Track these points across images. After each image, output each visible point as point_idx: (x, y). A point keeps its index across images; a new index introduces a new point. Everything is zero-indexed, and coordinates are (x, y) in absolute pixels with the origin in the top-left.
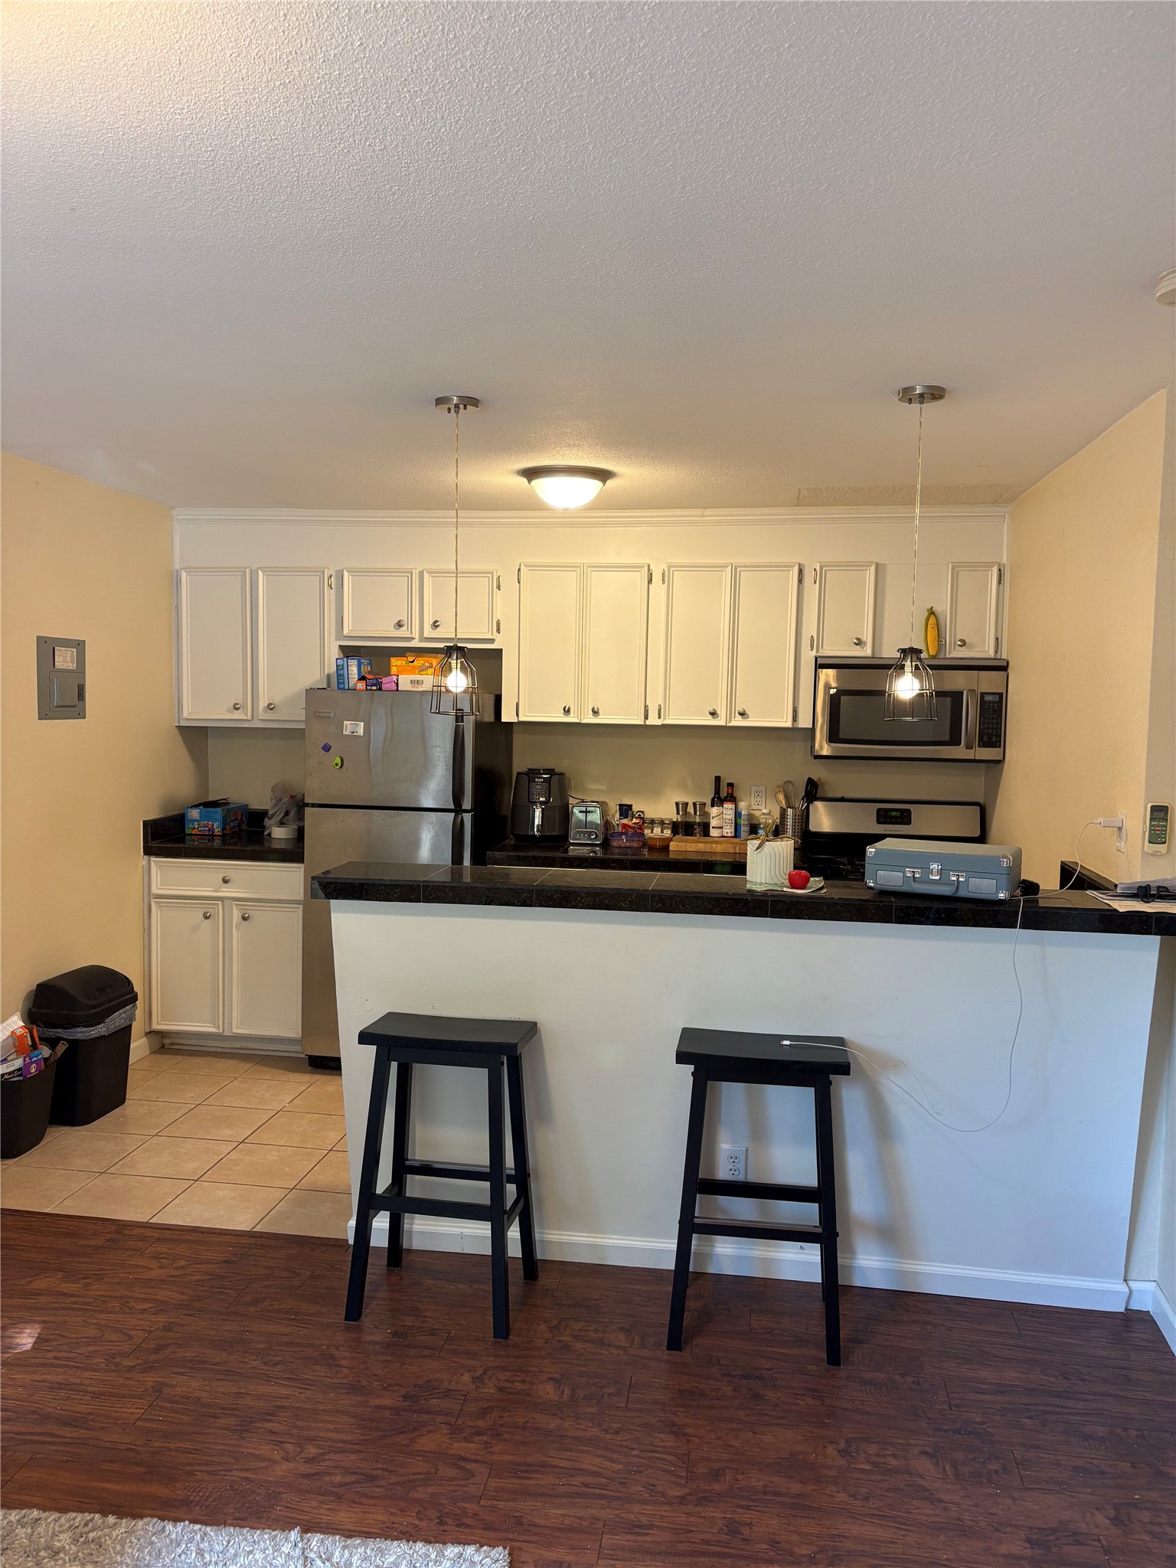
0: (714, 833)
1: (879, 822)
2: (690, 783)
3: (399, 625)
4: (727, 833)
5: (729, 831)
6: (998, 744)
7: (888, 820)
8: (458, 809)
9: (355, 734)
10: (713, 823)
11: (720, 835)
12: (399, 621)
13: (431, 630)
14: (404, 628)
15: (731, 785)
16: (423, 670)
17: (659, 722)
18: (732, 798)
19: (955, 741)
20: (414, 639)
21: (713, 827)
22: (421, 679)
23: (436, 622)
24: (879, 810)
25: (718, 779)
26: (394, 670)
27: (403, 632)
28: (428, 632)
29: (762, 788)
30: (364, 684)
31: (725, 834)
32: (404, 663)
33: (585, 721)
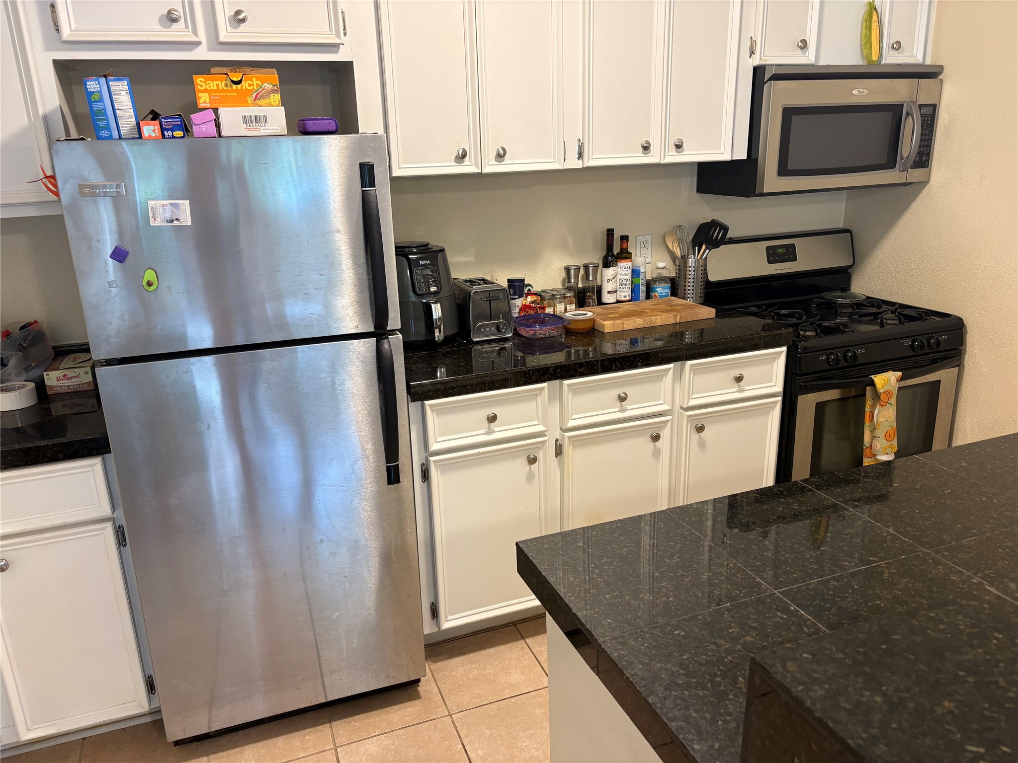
0: (607, 298)
1: (770, 262)
2: (570, 241)
3: (171, 18)
4: (625, 297)
5: (625, 294)
6: (927, 164)
7: (777, 258)
8: (380, 332)
9: (176, 223)
10: (607, 287)
11: (614, 301)
12: (169, 12)
13: (229, 28)
14: (181, 24)
15: (624, 238)
16: (262, 98)
17: (578, 164)
18: (625, 255)
19: (890, 163)
20: (199, 43)
21: (609, 292)
22: (262, 114)
23: (238, 12)
24: (768, 248)
25: (610, 232)
26: (204, 100)
27: (178, 32)
28: (226, 33)
29: (648, 238)
30: (157, 127)
31: (623, 299)
32: (222, 85)
33: (487, 170)
